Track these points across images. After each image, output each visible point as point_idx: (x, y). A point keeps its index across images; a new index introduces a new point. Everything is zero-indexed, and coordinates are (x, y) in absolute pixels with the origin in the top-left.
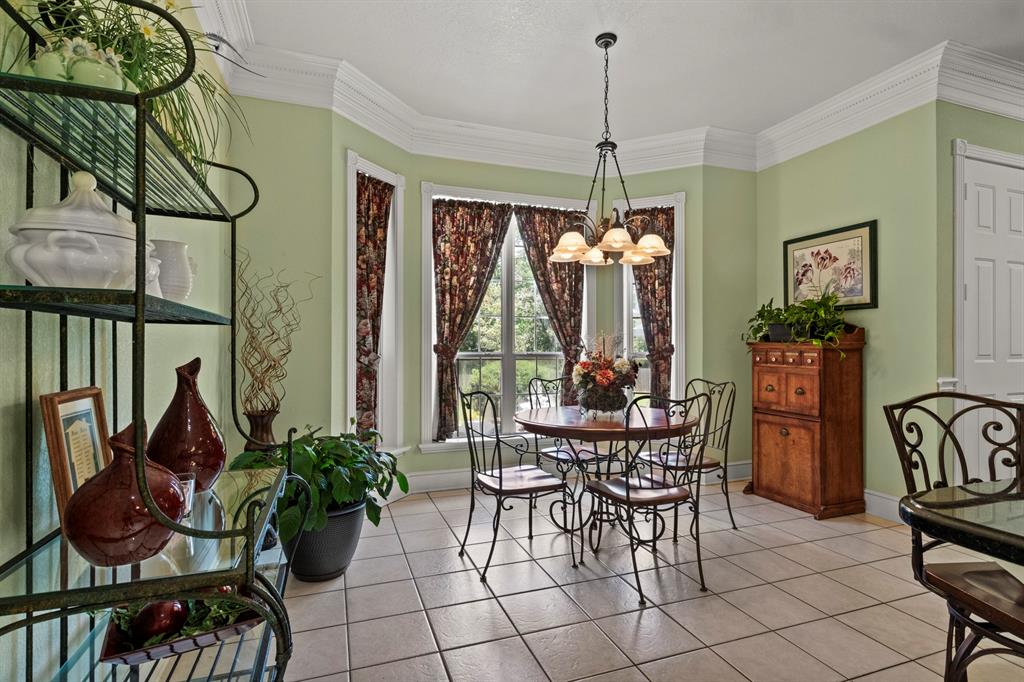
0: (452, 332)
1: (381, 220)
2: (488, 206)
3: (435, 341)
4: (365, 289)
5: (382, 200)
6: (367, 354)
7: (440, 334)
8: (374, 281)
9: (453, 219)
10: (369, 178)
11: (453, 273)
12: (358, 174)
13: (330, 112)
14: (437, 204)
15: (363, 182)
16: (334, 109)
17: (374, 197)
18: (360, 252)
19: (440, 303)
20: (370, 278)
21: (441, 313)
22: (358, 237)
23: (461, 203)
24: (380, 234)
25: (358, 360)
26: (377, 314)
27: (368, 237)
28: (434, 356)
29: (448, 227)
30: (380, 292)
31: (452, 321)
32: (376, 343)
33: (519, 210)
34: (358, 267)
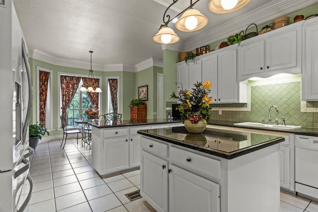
0: (65, 104)
1: (46, 80)
2: (75, 77)
3: (61, 106)
4: (42, 95)
5: (46, 76)
6: (43, 109)
7: (63, 105)
8: (44, 93)
9: (66, 79)
10: (43, 71)
11: (66, 91)
12: (40, 71)
13: (32, 58)
14: (62, 76)
15: (41, 72)
16: (33, 58)
17: (44, 77)
18: (40, 87)
19: (63, 98)
20: (43, 93)
21: (63, 100)
22: (40, 84)
23: (68, 76)
24: (46, 83)
25: (40, 110)
26: (45, 100)
27: (42, 84)
28: (61, 110)
29: (65, 81)
30: (46, 96)
31: (66, 102)
32: (45, 107)
33: (83, 78)
34: (40, 90)
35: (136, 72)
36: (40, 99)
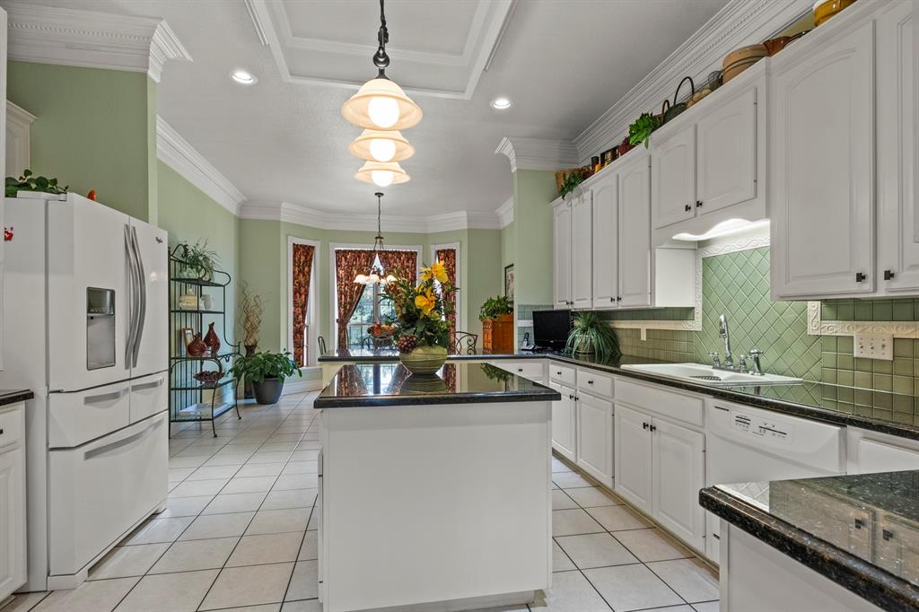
0: (345, 313)
1: (308, 262)
2: (364, 251)
3: (337, 317)
4: (298, 295)
5: (308, 254)
6: (299, 323)
7: (340, 314)
8: (303, 290)
9: (346, 258)
10: (301, 246)
11: (346, 285)
12: (294, 244)
13: (279, 222)
14: (337, 252)
15: (296, 248)
16: (282, 220)
17: (303, 256)
18: (294, 279)
19: (340, 299)
20: (301, 290)
21: (340, 304)
22: (294, 272)
23: (349, 251)
24: (306, 269)
25: (294, 325)
26: (304, 305)
27: (300, 271)
28: (336, 325)
29: (343, 262)
30: (307, 296)
31: (345, 307)
32: (304, 318)
33: (380, 253)
34: (294, 285)
35: (501, 227)
36: (295, 302)
